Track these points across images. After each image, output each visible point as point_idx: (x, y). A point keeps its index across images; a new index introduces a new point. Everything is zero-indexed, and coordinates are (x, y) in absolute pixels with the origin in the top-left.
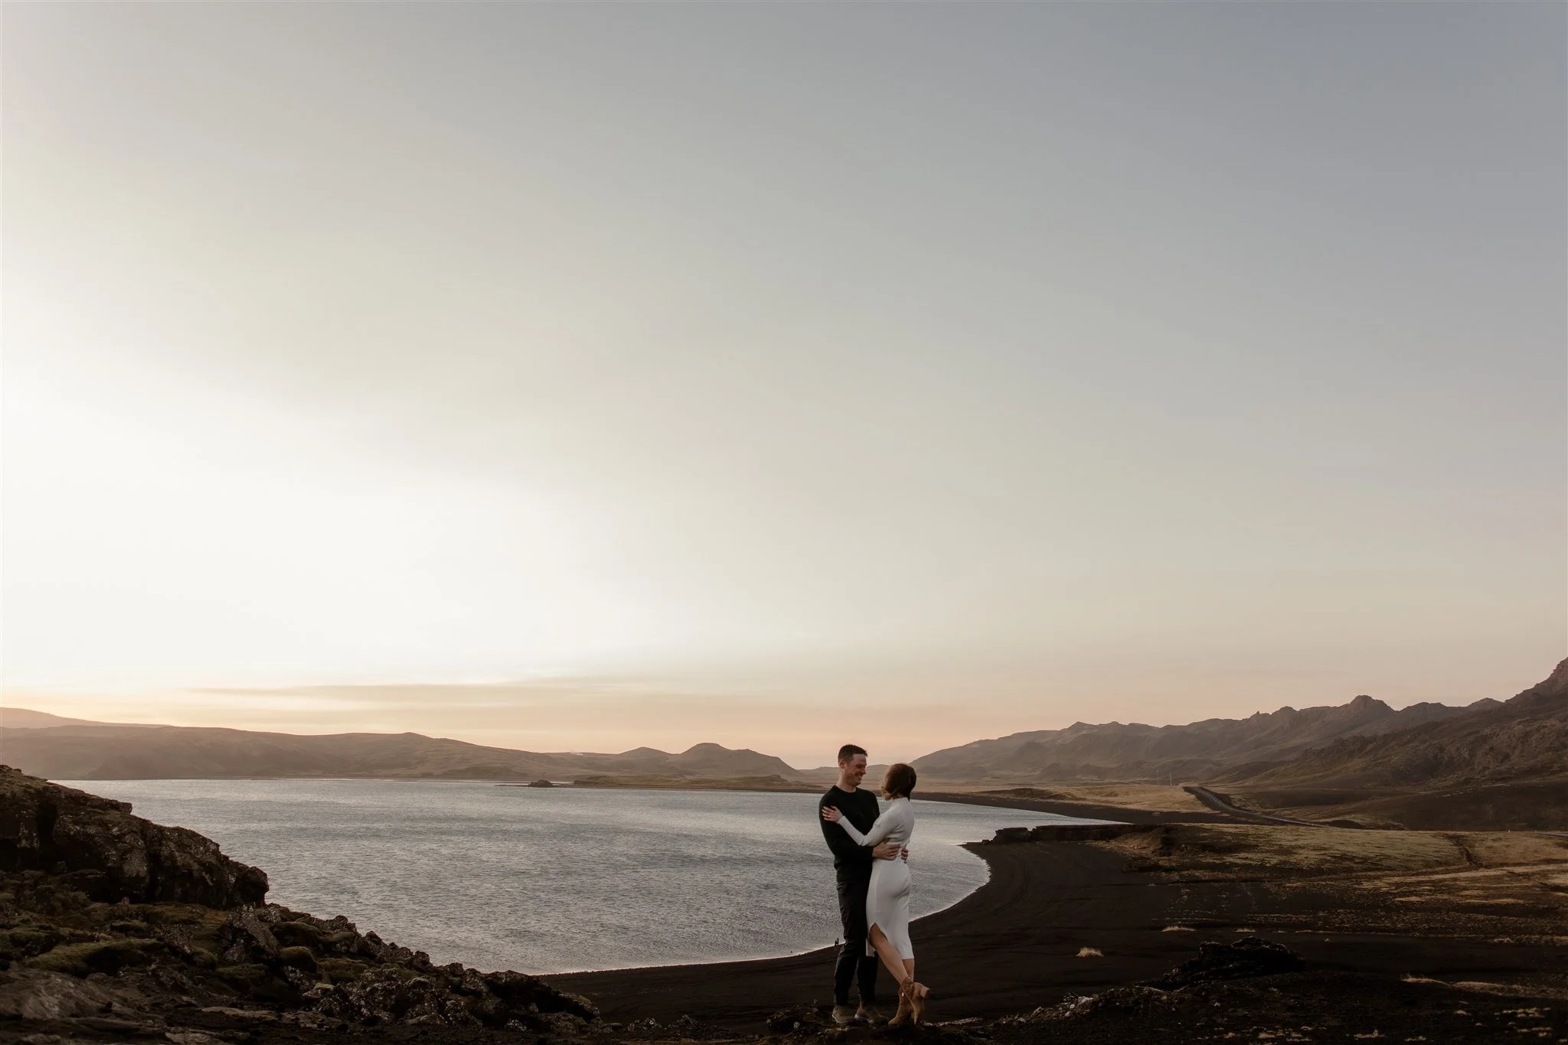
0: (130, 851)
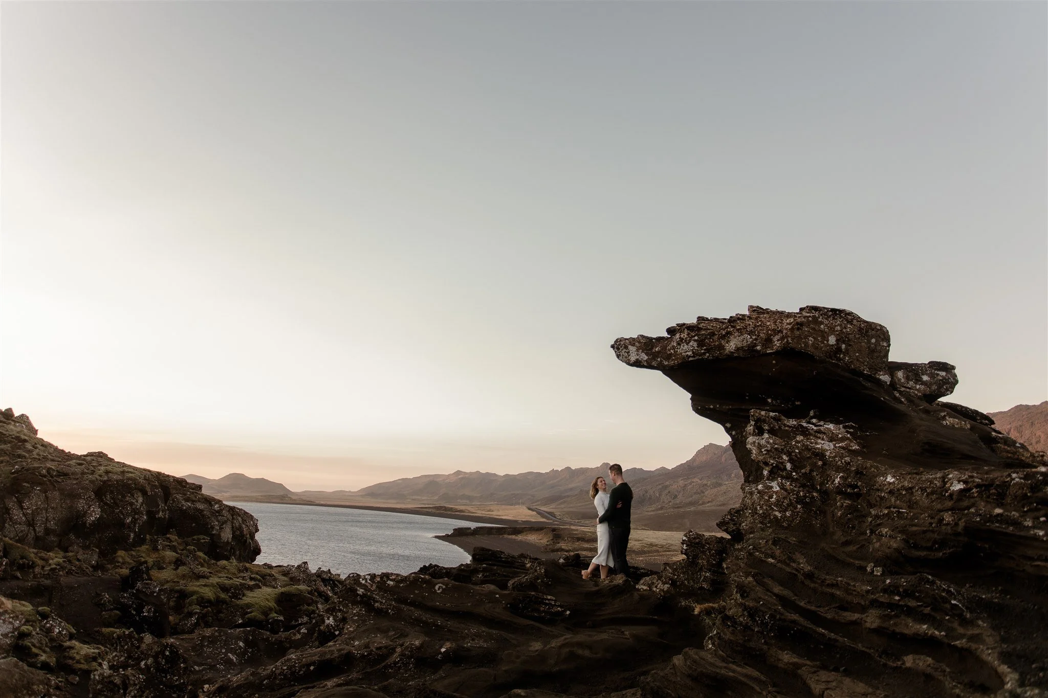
0: (225, 522)
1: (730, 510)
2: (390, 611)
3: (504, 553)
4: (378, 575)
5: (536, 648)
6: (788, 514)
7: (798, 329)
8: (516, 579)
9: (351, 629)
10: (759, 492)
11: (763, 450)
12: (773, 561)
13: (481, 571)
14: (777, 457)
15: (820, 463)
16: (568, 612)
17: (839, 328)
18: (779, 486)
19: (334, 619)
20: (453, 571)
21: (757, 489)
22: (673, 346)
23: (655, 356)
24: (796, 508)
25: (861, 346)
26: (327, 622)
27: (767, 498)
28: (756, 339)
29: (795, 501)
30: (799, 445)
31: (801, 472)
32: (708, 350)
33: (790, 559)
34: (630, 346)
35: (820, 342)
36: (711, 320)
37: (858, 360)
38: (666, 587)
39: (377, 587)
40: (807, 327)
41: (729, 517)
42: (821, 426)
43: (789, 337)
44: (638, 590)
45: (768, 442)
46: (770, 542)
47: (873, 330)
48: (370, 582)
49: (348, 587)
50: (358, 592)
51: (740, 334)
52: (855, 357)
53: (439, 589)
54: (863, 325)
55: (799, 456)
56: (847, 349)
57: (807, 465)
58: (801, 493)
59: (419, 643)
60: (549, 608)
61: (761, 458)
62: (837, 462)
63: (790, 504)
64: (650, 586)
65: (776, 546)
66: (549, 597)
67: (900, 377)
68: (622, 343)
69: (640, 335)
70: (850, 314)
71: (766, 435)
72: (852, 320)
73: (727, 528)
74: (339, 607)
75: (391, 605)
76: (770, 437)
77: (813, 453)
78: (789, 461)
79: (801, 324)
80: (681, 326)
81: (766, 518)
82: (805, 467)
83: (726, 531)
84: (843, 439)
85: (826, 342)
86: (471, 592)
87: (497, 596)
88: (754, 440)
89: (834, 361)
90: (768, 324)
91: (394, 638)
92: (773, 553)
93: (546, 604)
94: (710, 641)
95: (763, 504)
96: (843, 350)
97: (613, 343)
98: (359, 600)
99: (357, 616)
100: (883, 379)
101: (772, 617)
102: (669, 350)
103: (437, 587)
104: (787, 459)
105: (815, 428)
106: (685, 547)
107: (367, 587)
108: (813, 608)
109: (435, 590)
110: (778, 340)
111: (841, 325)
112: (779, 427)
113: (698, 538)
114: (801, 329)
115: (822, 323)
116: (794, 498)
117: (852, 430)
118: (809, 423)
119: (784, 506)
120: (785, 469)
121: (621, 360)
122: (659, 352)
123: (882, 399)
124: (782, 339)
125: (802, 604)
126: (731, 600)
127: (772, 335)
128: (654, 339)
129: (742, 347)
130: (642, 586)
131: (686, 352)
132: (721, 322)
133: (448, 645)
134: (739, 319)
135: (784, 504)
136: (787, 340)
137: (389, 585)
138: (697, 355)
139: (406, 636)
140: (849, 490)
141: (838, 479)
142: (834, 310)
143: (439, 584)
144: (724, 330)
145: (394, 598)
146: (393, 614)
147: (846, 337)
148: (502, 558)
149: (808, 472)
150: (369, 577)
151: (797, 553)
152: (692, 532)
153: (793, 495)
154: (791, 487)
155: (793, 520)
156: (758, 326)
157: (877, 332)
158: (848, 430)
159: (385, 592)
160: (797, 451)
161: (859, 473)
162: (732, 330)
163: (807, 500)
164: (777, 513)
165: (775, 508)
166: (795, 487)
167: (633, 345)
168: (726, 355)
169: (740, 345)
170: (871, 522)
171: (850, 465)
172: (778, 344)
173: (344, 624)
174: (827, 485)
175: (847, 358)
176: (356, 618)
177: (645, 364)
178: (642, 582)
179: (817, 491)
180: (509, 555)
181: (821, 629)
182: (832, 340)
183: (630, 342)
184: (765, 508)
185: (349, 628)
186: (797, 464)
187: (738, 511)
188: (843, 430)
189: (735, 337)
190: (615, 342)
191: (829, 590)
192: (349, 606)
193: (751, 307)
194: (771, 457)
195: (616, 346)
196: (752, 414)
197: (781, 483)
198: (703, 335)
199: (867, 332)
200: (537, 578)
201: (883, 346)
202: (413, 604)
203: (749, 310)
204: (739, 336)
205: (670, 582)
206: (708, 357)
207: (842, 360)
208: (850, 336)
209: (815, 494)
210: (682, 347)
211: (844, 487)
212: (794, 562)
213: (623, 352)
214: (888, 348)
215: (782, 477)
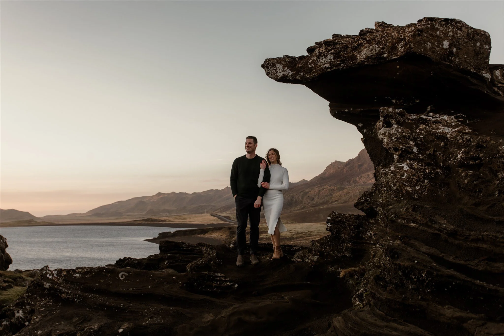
1: (364, 193)
2: (76, 300)
3: (185, 243)
4: (65, 270)
5: (209, 319)
6: (417, 188)
7: (419, 35)
8: (193, 263)
9: (37, 320)
10: (392, 172)
11: (393, 138)
12: (414, 225)
13: (167, 259)
14: (405, 143)
15: (442, 144)
16: (236, 286)
17: (451, 34)
18: (408, 166)
19: (23, 312)
20: (144, 261)
21: (390, 170)
22: (314, 60)
23: (298, 71)
24: (424, 182)
25: (469, 49)
26: (17, 315)
27: (399, 176)
28: (383, 48)
29: (423, 177)
30: (423, 132)
31: (426, 154)
32: (343, 62)
33: (431, 221)
34: (277, 64)
35: (436, 46)
36: (344, 37)
37: (466, 62)
38: (316, 258)
39: (64, 280)
40: (426, 34)
41: (364, 199)
42: (437, 117)
43: (411, 42)
44: (294, 262)
45: (397, 131)
46: (410, 210)
47: (478, 35)
48: (57, 276)
49: (36, 282)
50: (45, 286)
51: (369, 45)
52: (463, 59)
53: (122, 277)
54: (470, 31)
55: (423, 141)
56: (457, 52)
57: (431, 147)
58: (427, 170)
59: (98, 327)
60: (220, 284)
61: (391, 145)
62: (458, 141)
63: (419, 180)
64: (303, 258)
65: (416, 212)
66: (219, 275)
67: (498, 75)
68: (271, 62)
69: (285, 56)
70: (460, 22)
71: (395, 126)
72: (461, 27)
73: (363, 207)
74: (27, 301)
75: (76, 295)
76: (398, 128)
77: (436, 136)
78: (415, 145)
79: (421, 31)
80: (319, 44)
81: (399, 193)
82: (429, 149)
83: (362, 210)
84: (456, 126)
85: (441, 46)
86: (151, 277)
87: (175, 278)
88: (385, 131)
89: (447, 63)
90: (393, 34)
91: (78, 324)
92: (415, 218)
93: (217, 281)
94: (357, 299)
95: (396, 182)
96: (455, 53)
97: (263, 63)
98: (46, 292)
99: (44, 307)
100: (485, 76)
101: (429, 274)
102: (310, 64)
103: (120, 275)
104: (413, 144)
105: (433, 119)
106: (329, 225)
107: (54, 280)
108: (462, 262)
109: (119, 278)
110: (402, 47)
111: (452, 31)
112: (403, 120)
113: (340, 217)
114: (422, 36)
115: (438, 30)
116: (422, 175)
117: (462, 120)
118: (427, 116)
119: (414, 182)
120: (412, 152)
121: (270, 77)
122: (301, 67)
123: (485, 92)
124: (405, 45)
125: (451, 259)
126: (369, 263)
127: (396, 43)
128: (297, 58)
129: (372, 56)
130: (296, 259)
131: (325, 64)
132: (352, 38)
133: (126, 325)
134: (368, 32)
135: (414, 180)
136: (410, 45)
137: (75, 277)
138: (334, 66)
139: (90, 320)
140: (471, 162)
141: (461, 155)
142: (446, 20)
143: (122, 272)
144: (356, 42)
145: (81, 288)
146: (78, 302)
147: (457, 41)
148: (184, 247)
149: (432, 152)
150: (56, 272)
151: (436, 216)
152: (334, 213)
153: (421, 172)
154: (418, 166)
155: (422, 193)
156: (384, 37)
157: (481, 36)
158: (459, 119)
159: (72, 283)
160: (422, 136)
161: (480, 147)
162: (362, 42)
163: (432, 175)
164: (408, 188)
165: (406, 184)
166: (421, 166)
167: (280, 63)
168: (359, 64)
169: (369, 54)
170: (498, 184)
171: (471, 141)
172: (401, 50)
173: (32, 316)
174: (449, 162)
175: (457, 60)
176: (43, 309)
177: (291, 78)
178: (296, 255)
179: (440, 167)
180: (189, 245)
181: (478, 281)
182: (446, 44)
183: (277, 61)
184: (398, 184)
185: (35, 319)
186: (422, 147)
187: (371, 194)
188: (455, 120)
189: (365, 48)
190: (264, 62)
191: (475, 245)
192: (37, 299)
193: (378, 23)
194: (400, 143)
195: (265, 65)
196: (382, 111)
197: (410, 164)
198: (338, 48)
199: (473, 37)
200: (210, 260)
201: (486, 49)
202: (99, 291)
203: (375, 25)
204: (369, 47)
205: (319, 254)
206: (343, 67)
207: (453, 62)
208: (460, 40)
209: (438, 170)
210: (321, 60)
211: (466, 160)
212: (436, 223)
213: (272, 70)
214: (489, 51)
215: (410, 159)
